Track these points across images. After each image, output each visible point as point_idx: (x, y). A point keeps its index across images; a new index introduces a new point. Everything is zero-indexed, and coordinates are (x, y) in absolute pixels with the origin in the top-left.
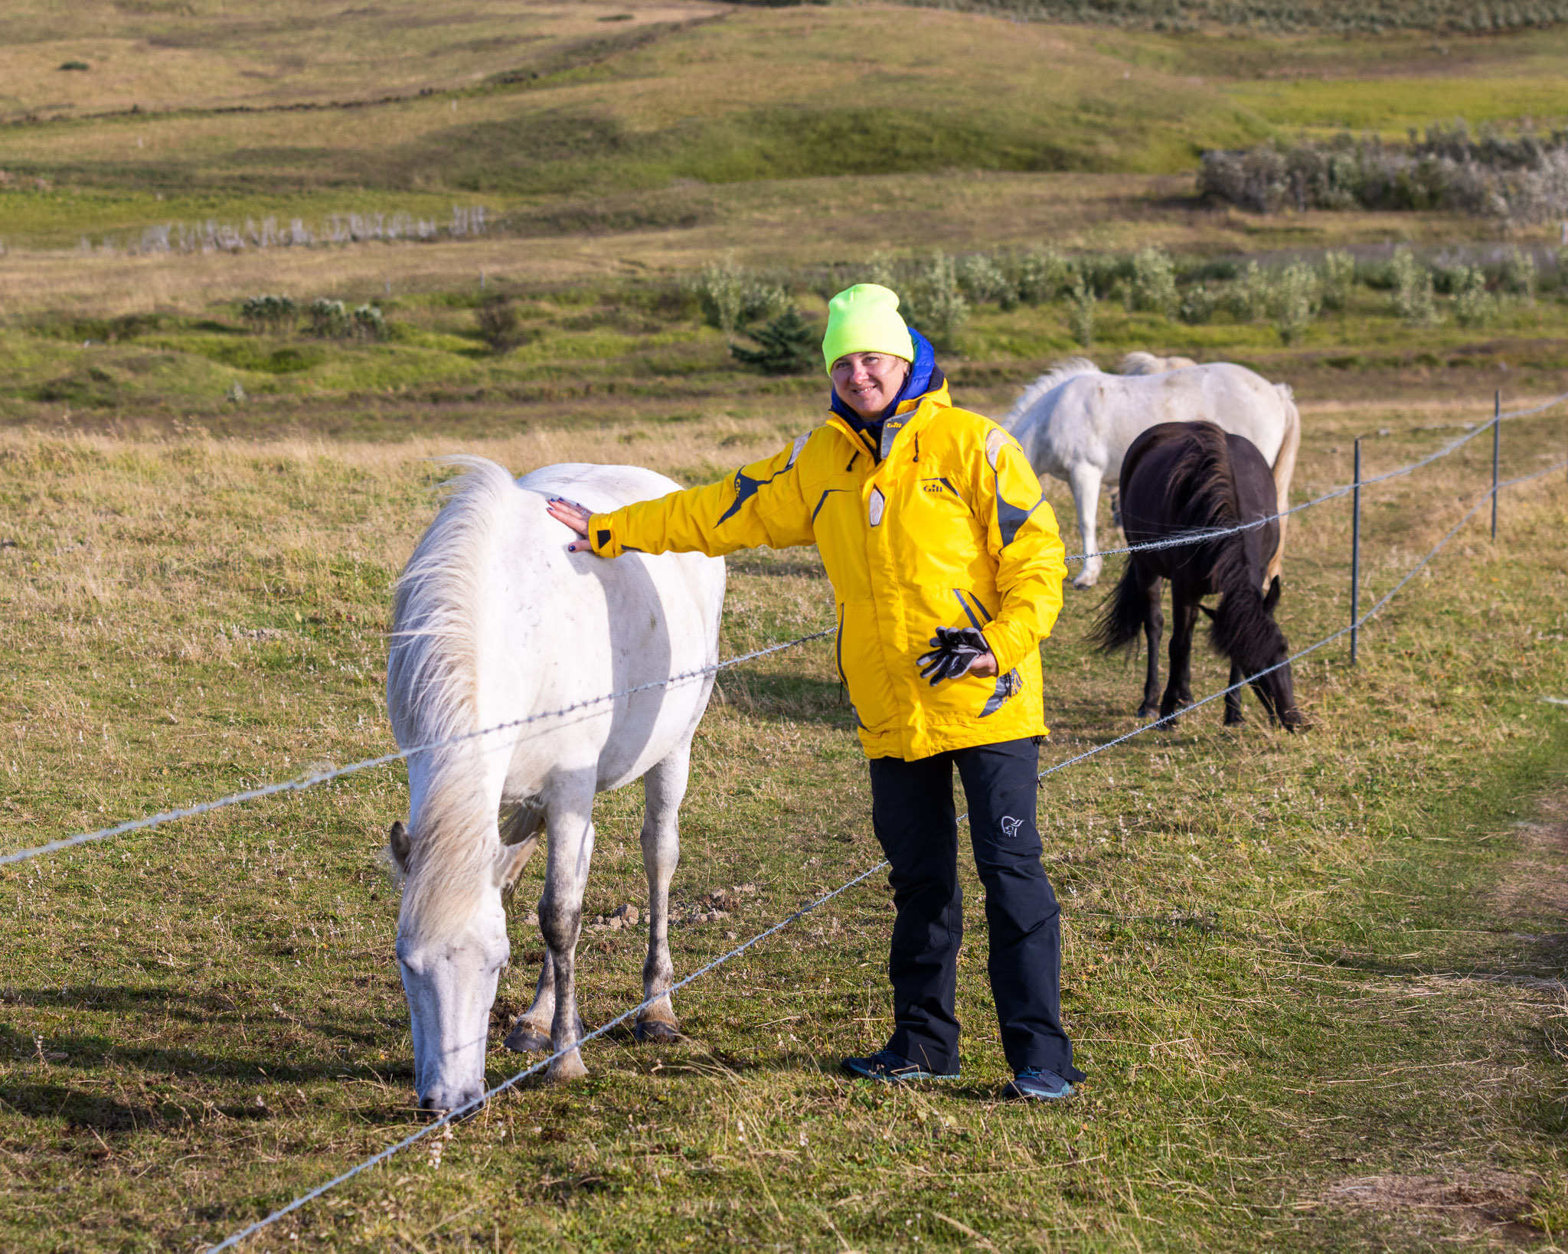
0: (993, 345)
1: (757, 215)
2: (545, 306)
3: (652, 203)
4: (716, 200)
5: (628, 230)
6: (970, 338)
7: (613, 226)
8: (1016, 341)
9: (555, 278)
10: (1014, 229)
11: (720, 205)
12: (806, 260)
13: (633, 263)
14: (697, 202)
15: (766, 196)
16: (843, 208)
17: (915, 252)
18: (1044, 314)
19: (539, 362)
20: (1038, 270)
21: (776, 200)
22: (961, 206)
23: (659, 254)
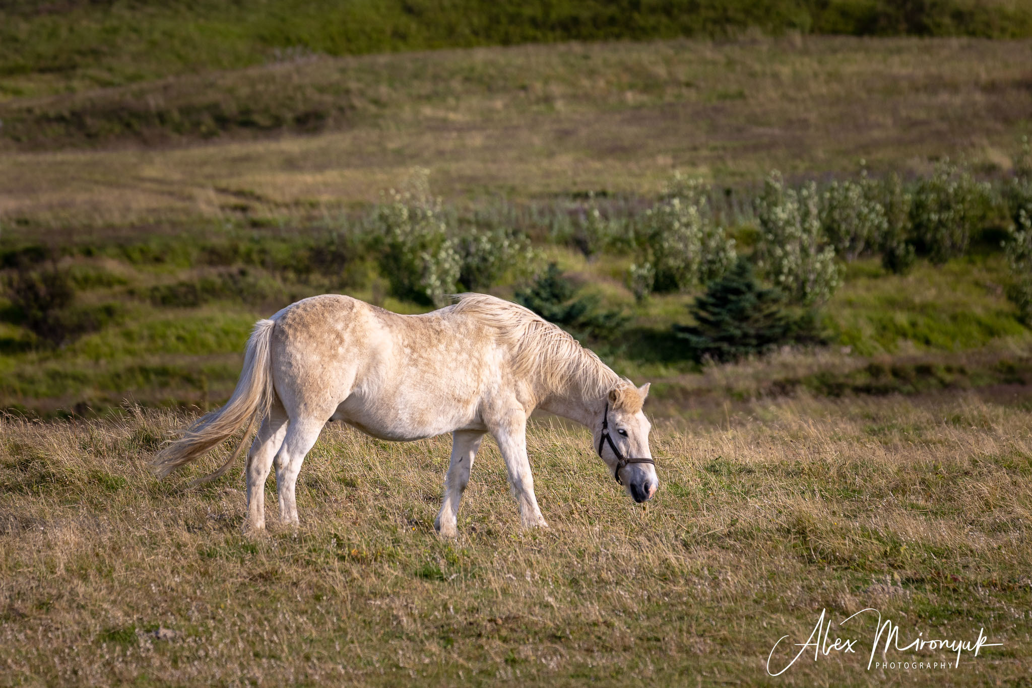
0: (884, 329)
1: (427, 111)
2: (113, 267)
3: (244, 91)
4: (353, 85)
5: (208, 137)
6: (845, 318)
7: (178, 129)
8: (922, 320)
9: (116, 218)
10: (876, 134)
11: (362, 94)
12: (535, 188)
13: (239, 193)
14: (322, 90)
15: (436, 78)
16: (574, 98)
17: (717, 173)
18: (958, 277)
19: (129, 361)
20: (944, 206)
21: (456, 85)
22: (773, 94)
23: (282, 178)
